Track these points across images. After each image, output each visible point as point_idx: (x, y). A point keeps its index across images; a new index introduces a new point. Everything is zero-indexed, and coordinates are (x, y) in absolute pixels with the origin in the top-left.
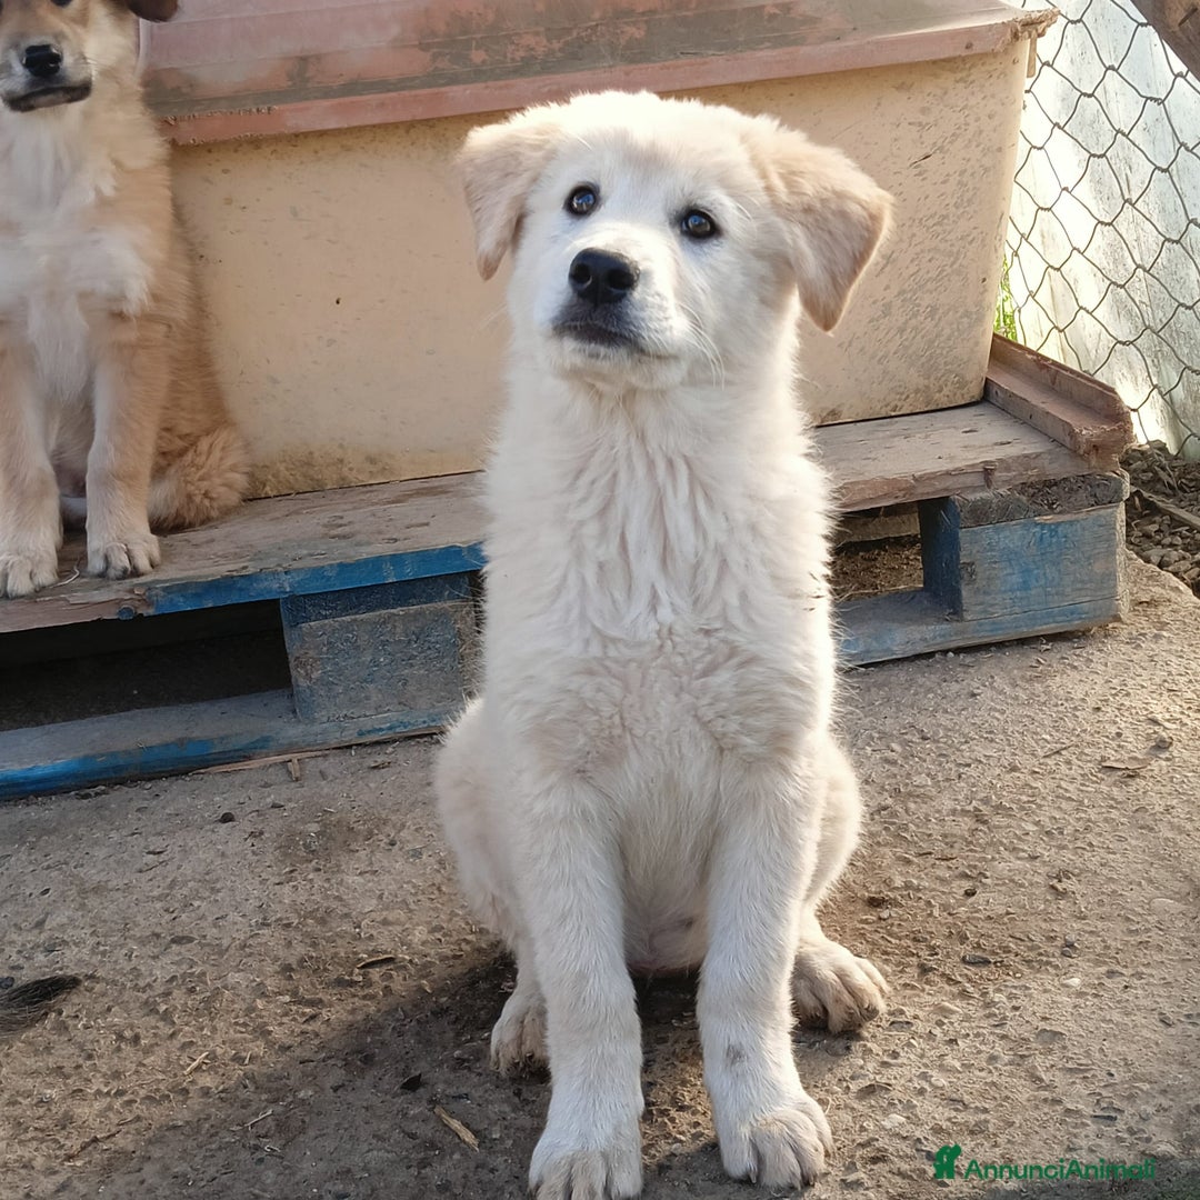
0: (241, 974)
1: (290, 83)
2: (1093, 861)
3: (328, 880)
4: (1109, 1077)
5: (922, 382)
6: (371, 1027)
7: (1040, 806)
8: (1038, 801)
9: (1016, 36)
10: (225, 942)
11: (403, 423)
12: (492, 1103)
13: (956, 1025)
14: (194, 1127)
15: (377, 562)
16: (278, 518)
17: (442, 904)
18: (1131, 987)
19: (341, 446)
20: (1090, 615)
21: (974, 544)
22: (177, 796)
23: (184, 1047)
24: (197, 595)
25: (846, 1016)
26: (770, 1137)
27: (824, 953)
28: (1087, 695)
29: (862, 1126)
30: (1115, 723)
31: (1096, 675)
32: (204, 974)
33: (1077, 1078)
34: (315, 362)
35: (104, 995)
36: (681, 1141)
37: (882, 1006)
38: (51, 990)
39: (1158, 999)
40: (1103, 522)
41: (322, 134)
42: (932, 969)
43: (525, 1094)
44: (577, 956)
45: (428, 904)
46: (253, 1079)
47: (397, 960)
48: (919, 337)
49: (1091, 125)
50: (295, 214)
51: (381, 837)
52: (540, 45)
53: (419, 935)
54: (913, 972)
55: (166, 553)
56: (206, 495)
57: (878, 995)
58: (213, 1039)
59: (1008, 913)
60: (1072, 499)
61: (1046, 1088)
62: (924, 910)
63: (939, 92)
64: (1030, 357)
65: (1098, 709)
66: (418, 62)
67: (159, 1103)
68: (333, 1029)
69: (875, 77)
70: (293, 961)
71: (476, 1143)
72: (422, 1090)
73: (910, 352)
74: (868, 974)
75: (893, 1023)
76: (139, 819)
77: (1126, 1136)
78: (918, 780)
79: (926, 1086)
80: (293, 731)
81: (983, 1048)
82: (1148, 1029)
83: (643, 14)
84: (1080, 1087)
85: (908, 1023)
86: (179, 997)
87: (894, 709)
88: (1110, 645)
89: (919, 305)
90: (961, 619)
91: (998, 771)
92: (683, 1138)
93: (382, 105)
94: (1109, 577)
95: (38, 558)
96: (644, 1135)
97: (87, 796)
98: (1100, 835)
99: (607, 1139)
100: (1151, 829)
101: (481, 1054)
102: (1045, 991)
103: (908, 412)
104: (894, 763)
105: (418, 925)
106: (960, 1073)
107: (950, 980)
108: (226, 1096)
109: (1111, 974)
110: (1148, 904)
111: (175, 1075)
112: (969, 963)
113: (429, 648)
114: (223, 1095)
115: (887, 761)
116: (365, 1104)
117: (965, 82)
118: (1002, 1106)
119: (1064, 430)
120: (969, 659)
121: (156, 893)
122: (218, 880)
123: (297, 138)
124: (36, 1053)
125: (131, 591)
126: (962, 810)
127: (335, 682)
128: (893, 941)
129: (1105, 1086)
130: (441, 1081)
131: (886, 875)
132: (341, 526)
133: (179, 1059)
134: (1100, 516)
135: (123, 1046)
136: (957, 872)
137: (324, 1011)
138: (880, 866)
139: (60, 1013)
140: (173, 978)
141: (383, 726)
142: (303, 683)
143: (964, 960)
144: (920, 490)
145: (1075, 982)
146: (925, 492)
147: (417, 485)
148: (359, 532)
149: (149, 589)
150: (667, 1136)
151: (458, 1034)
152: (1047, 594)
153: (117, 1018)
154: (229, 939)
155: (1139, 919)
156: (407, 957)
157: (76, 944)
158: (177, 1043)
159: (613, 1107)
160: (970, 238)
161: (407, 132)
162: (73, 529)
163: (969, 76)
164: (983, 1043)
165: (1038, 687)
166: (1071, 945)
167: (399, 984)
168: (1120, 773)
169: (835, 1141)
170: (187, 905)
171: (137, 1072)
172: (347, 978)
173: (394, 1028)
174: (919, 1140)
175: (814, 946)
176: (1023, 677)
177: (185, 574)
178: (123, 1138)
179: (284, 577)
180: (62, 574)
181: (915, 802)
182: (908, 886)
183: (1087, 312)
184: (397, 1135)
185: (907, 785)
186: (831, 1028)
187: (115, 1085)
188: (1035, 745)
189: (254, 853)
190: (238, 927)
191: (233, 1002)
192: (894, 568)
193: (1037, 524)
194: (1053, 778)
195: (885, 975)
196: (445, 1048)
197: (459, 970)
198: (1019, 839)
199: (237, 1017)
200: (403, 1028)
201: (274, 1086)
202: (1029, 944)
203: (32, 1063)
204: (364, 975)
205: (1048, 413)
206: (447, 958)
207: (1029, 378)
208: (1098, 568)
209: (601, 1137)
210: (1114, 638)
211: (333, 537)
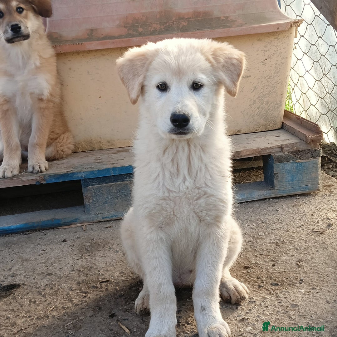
0: (66, 284)
1: (88, 37)
2: (309, 257)
3: (92, 258)
4: (311, 318)
5: (264, 123)
6: (102, 300)
7: (295, 242)
8: (294, 240)
9: (291, 26)
10: (62, 275)
11: (118, 132)
12: (134, 321)
13: (268, 302)
14: (49, 327)
15: (109, 169)
16: (82, 158)
17: (124, 266)
18: (319, 292)
19: (100, 138)
20: (311, 189)
21: (278, 168)
22: (51, 235)
23: (48, 304)
24: (58, 178)
25: (236, 299)
26: (213, 332)
27: (231, 281)
28: (309, 211)
29: (240, 330)
30: (317, 219)
31: (312, 206)
32: (55, 284)
33: (302, 318)
34: (93, 114)
35: (27, 289)
36: (188, 333)
37: (247, 296)
38: (12, 287)
39: (326, 296)
40: (315, 162)
41: (96, 51)
42: (262, 286)
43: (144, 319)
44: (159, 279)
45: (120, 266)
46: (67, 313)
47: (110, 281)
48: (263, 110)
49: (314, 53)
50: (88, 73)
51: (107, 247)
52: (158, 27)
53: (116, 274)
54: (256, 287)
55: (50, 167)
56: (62, 151)
57: (246, 293)
58: (57, 302)
59: (284, 271)
60: (306, 156)
61: (293, 320)
62: (260, 270)
63: (270, 42)
64: (295, 116)
65: (312, 215)
66: (124, 31)
67: (40, 319)
68: (91, 300)
69: (251, 37)
70: (81, 281)
71: (129, 332)
72: (115, 317)
73: (261, 114)
74: (243, 287)
75: (250, 301)
76: (40, 241)
77: (315, 334)
78: (260, 234)
79: (259, 319)
80: (84, 217)
81: (275, 309)
82: (323, 304)
83: (187, 19)
84: (303, 320)
85: (254, 301)
86: (48, 290)
87: (254, 214)
88: (316, 197)
89: (263, 101)
90: (274, 189)
91: (283, 232)
92: (188, 332)
93: (113, 43)
94: (316, 178)
95: (14, 167)
96: (177, 331)
97: (26, 234)
98: (312, 250)
99: (166, 332)
100: (326, 249)
101: (132, 308)
102: (294, 293)
103: (260, 131)
104: (253, 229)
105: (116, 271)
106: (268, 315)
107: (267, 290)
108: (59, 318)
109: (313, 289)
110: (325, 269)
111: (45, 312)
112: (273, 285)
113: (123, 194)
114: (58, 318)
115: (252, 228)
116: (98, 321)
117: (277, 39)
118: (280, 325)
119: (304, 136)
120: (276, 201)
121: (43, 261)
122: (61, 258)
123: (90, 52)
124: (7, 305)
125: (40, 177)
126: (272, 242)
127: (96, 203)
128: (251, 278)
129: (310, 320)
130: (120, 315)
131: (250, 260)
132: (99, 160)
133: (47, 307)
134: (314, 161)
135: (31, 303)
136: (270, 259)
137: (88, 295)
138: (248, 257)
139: (14, 294)
140: (47, 285)
141: (110, 216)
142: (87, 203)
143: (271, 284)
144: (263, 152)
145: (303, 291)
146: (264, 153)
147: (121, 149)
148: (104, 161)
149: (45, 176)
150: (184, 332)
151: (126, 302)
152: (299, 183)
153: (30, 296)
154: (63, 274)
155: (322, 274)
156: (113, 280)
157: (20, 275)
158: (46, 303)
159: (168, 323)
160: (278, 82)
161: (120, 50)
162: (24, 160)
163: (278, 37)
164: (275, 307)
165: (296, 209)
166: (302, 281)
167: (110, 288)
168: (318, 233)
169: (232, 334)
170: (52, 265)
171: (35, 311)
172: (95, 286)
173: (108, 300)
174: (256, 334)
175: (228, 279)
176: (291, 206)
177: (55, 172)
178: (30, 329)
179: (82, 173)
180: (20, 172)
181: (259, 240)
182: (256, 263)
183: (313, 105)
184: (107, 330)
185: (257, 235)
186: (232, 302)
187: (28, 314)
188: (294, 224)
189: (71, 251)
190: (66, 271)
191: (63, 292)
192: (256, 175)
193: (296, 163)
194: (299, 234)
195: (248, 288)
196: (122, 306)
197: (127, 284)
198: (288, 251)
199: (64, 296)
200: (110, 300)
201: (73, 316)
202: (290, 280)
203: (5, 308)
204: (100, 285)
205: (299, 131)
206: (124, 281)
207: (295, 122)
208: (313, 175)
209: (164, 331)
210: (318, 195)
211: (97, 163)
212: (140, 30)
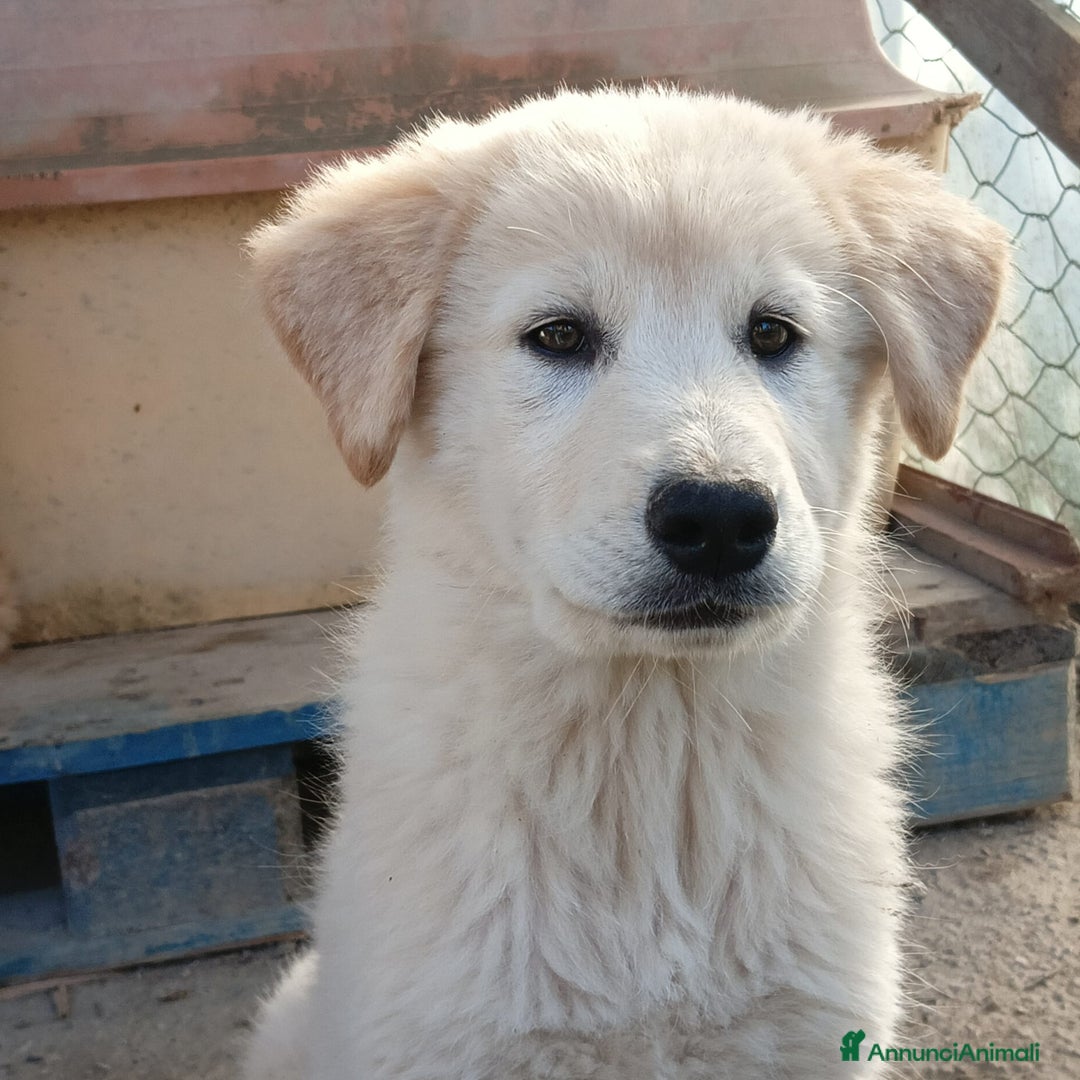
1: (84, 147)
9: (938, 119)
11: (214, 554)
15: (175, 732)
16: (54, 671)
19: (137, 581)
20: (1038, 793)
31: (1058, 872)
34: (108, 481)
40: (1053, 683)
41: (122, 207)
50: (86, 302)
52: (387, 113)
60: (1016, 656)
64: (942, 487)
66: (239, 128)
80: (59, 949)
83: (507, 82)
88: (1062, 830)
91: (971, 1010)
93: (195, 174)
113: (241, 840)
119: (1005, 572)
123: (93, 211)
127: (118, 885)
132: (132, 681)
134: (1049, 675)
141: (179, 941)
142: (75, 887)
147: (230, 628)
148: (153, 691)
152: (989, 768)
161: (226, 209)
165: (994, 889)
176: (971, 874)
179: (54, 752)
188: (1008, 971)
193: (977, 685)
194: (1044, 1022)
205: (980, 552)
208: (1047, 737)
210: (1065, 820)
211: (122, 697)
212: (313, 123)
